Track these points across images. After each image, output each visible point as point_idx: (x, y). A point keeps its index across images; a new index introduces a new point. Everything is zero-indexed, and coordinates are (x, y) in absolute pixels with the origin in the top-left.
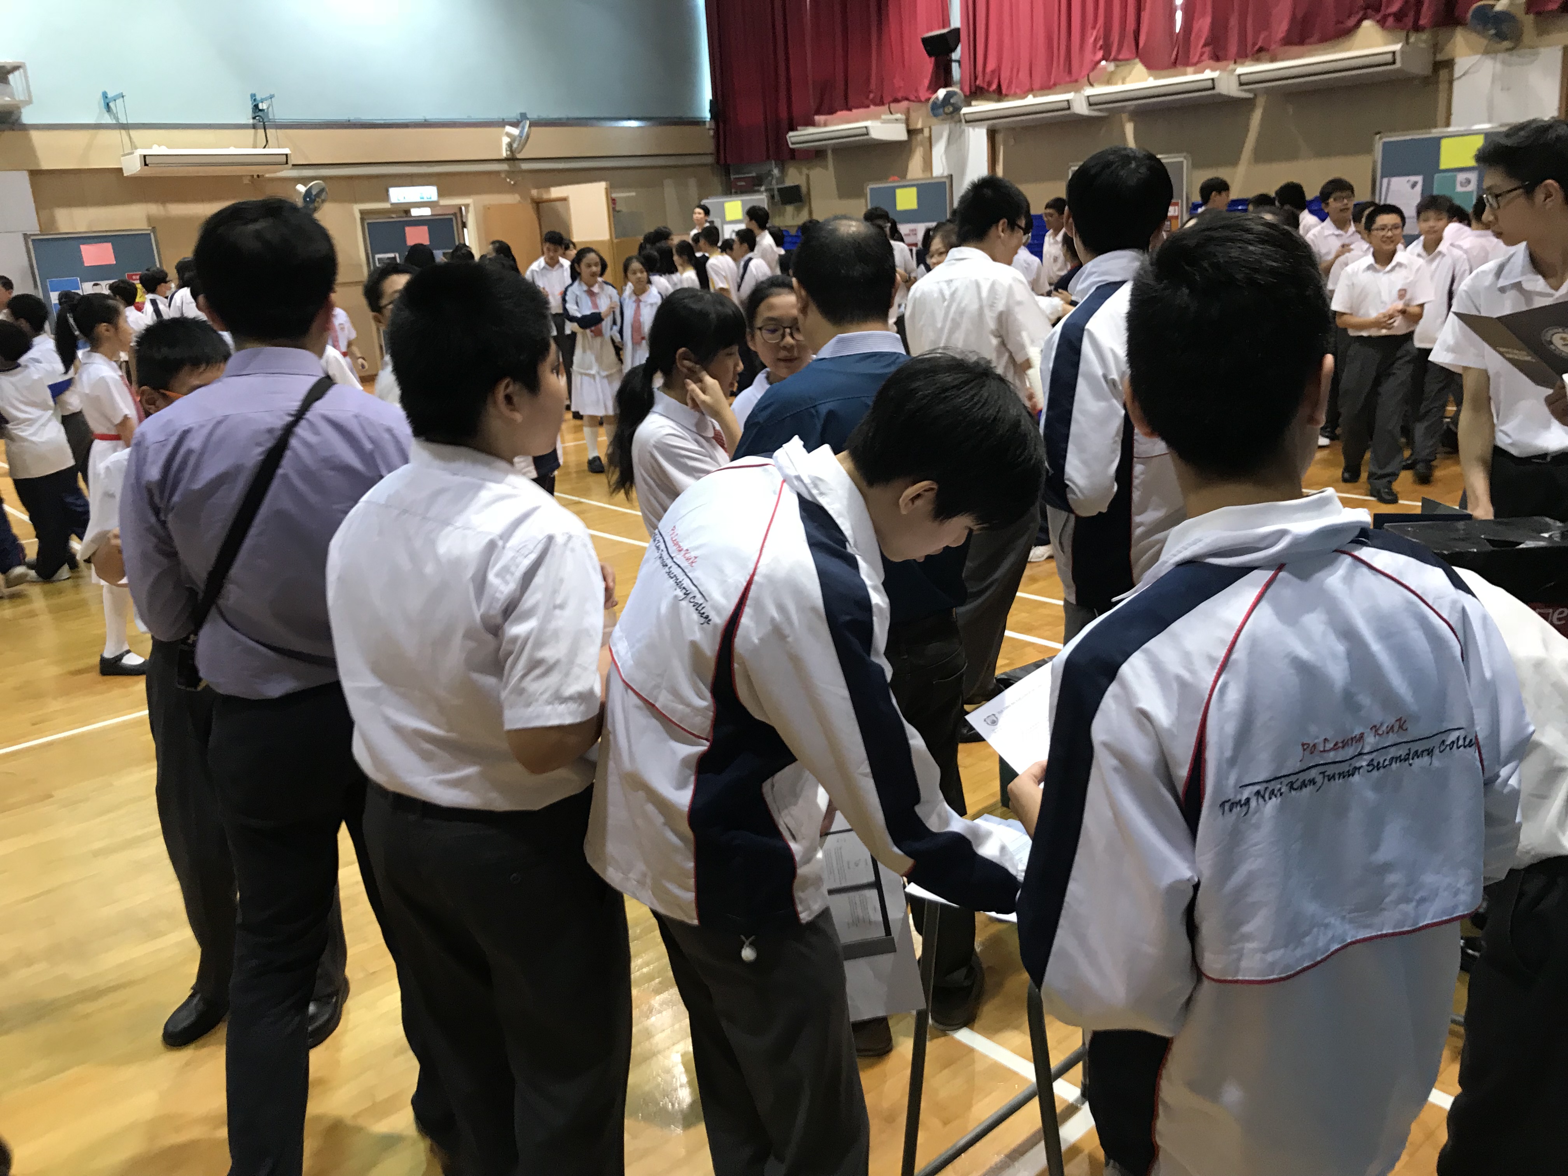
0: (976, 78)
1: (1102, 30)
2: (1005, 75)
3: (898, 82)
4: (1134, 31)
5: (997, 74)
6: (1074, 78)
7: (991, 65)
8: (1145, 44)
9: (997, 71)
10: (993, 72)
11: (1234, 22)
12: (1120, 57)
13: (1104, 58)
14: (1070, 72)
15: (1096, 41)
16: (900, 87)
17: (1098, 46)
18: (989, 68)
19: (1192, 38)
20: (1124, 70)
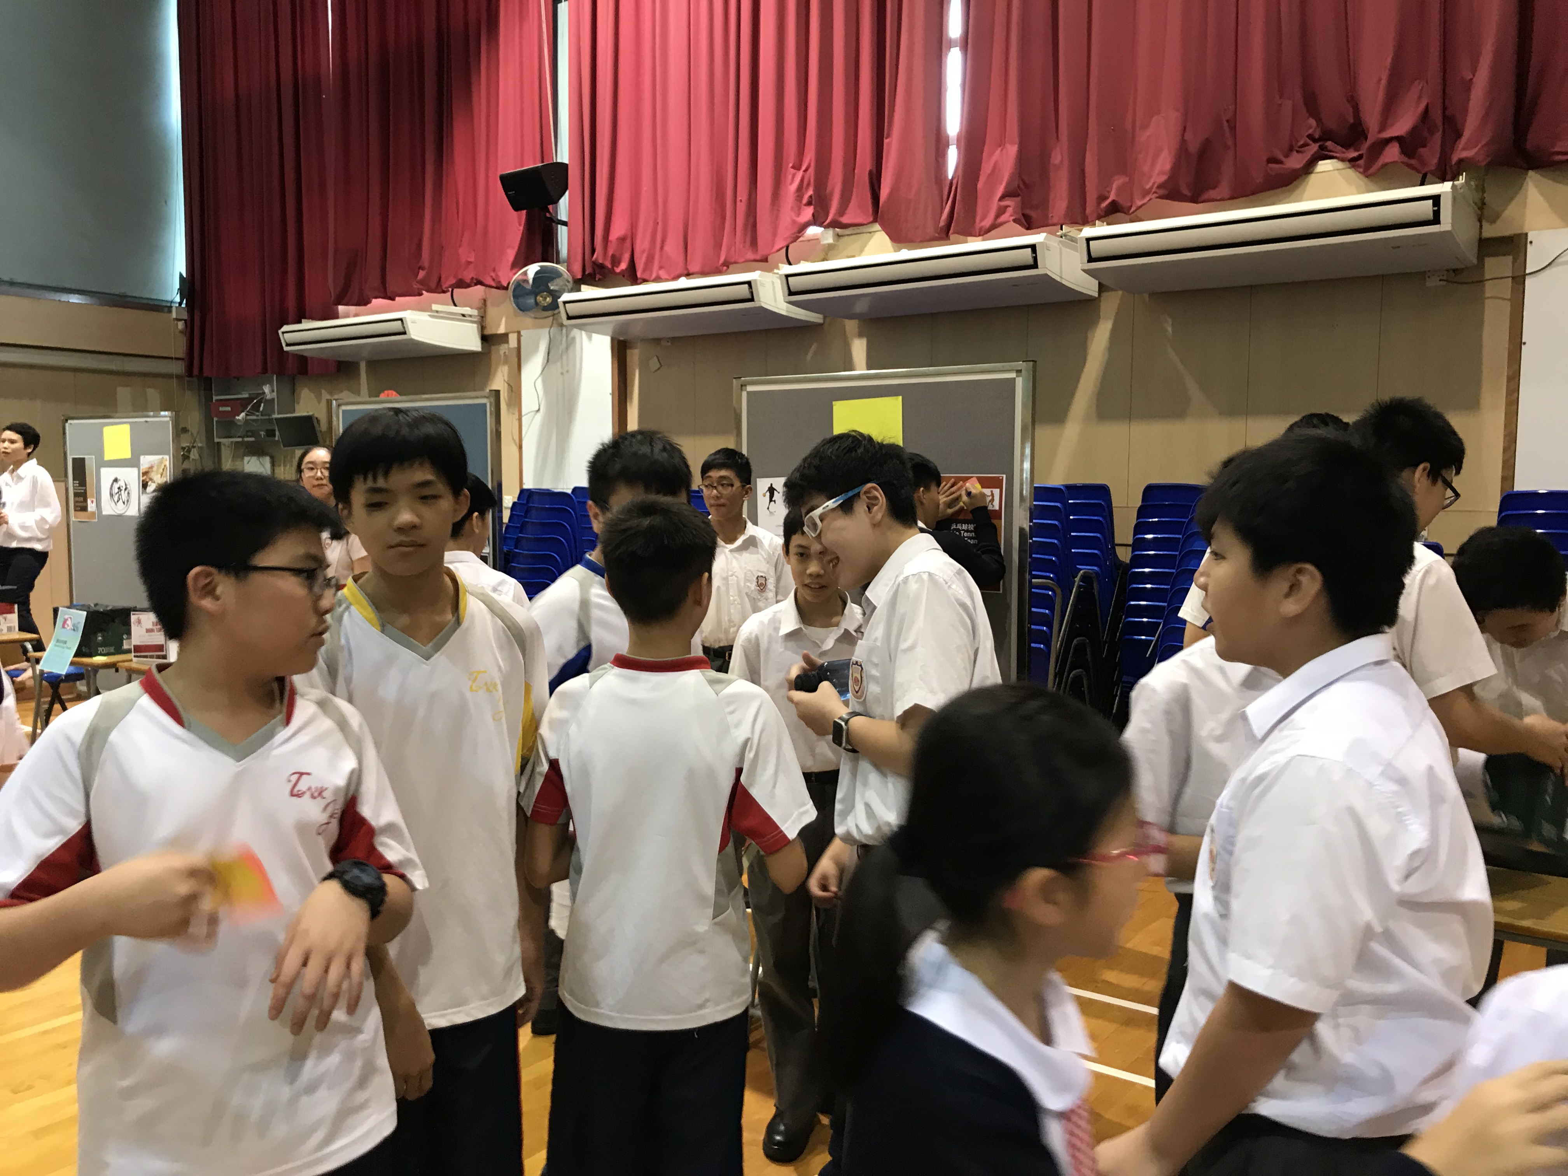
0: (593, 251)
1: (811, 170)
2: (642, 245)
3: (465, 254)
4: (870, 172)
5: (628, 244)
6: (761, 252)
7: (619, 229)
8: (890, 195)
9: (629, 239)
10: (622, 240)
11: (1059, 157)
12: (845, 220)
13: (816, 221)
14: (754, 243)
15: (800, 189)
16: (469, 263)
17: (805, 200)
18: (614, 235)
19: (980, 185)
20: (851, 242)
